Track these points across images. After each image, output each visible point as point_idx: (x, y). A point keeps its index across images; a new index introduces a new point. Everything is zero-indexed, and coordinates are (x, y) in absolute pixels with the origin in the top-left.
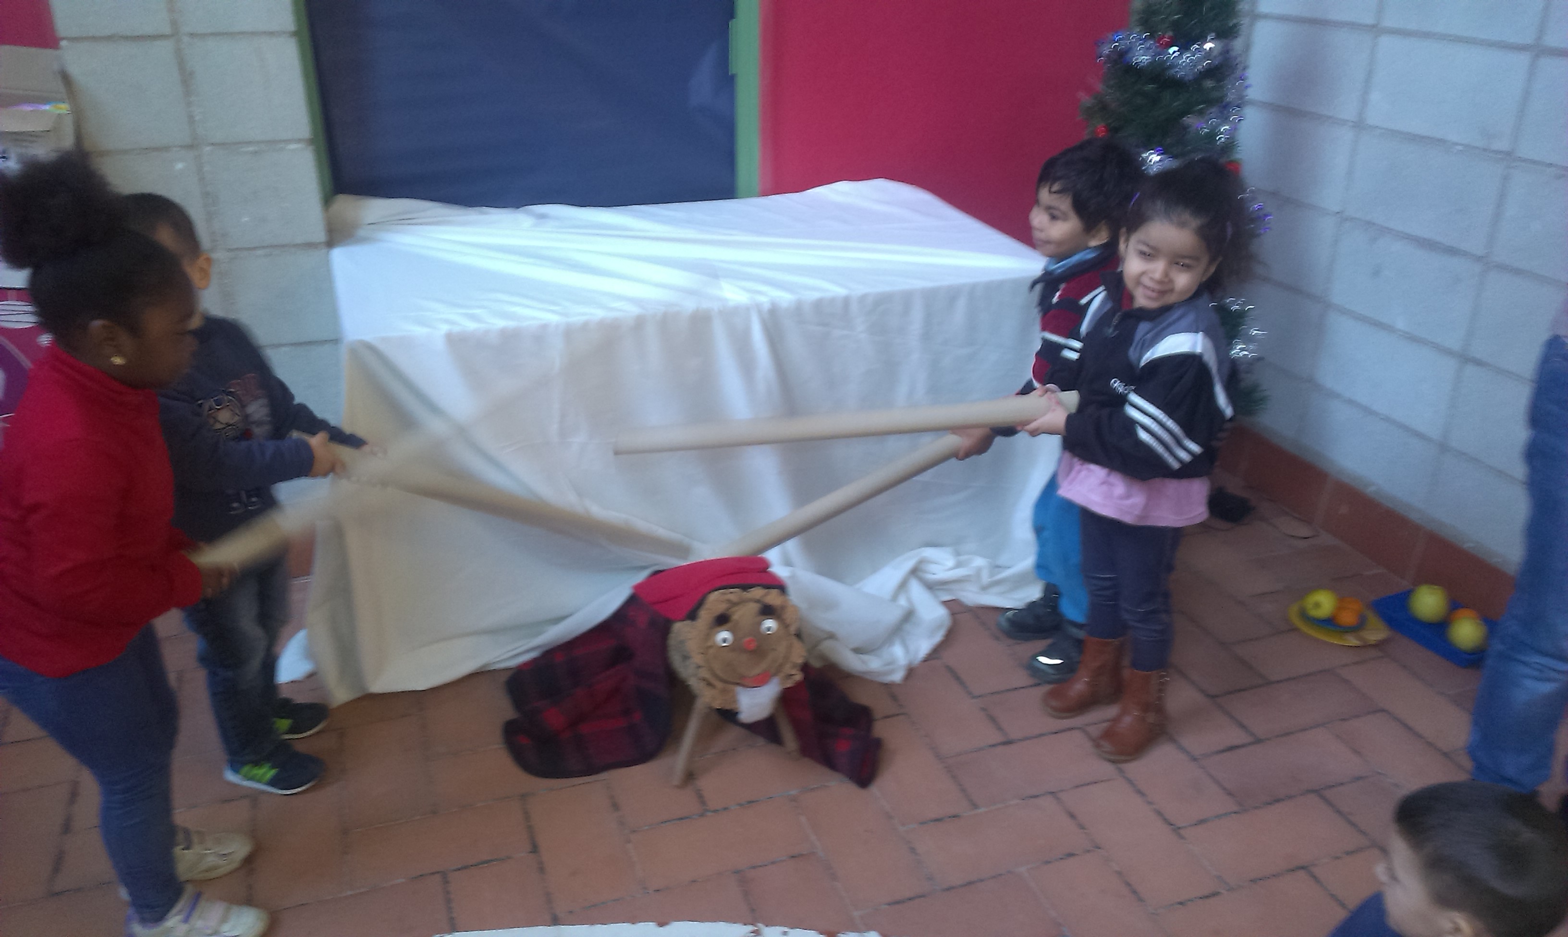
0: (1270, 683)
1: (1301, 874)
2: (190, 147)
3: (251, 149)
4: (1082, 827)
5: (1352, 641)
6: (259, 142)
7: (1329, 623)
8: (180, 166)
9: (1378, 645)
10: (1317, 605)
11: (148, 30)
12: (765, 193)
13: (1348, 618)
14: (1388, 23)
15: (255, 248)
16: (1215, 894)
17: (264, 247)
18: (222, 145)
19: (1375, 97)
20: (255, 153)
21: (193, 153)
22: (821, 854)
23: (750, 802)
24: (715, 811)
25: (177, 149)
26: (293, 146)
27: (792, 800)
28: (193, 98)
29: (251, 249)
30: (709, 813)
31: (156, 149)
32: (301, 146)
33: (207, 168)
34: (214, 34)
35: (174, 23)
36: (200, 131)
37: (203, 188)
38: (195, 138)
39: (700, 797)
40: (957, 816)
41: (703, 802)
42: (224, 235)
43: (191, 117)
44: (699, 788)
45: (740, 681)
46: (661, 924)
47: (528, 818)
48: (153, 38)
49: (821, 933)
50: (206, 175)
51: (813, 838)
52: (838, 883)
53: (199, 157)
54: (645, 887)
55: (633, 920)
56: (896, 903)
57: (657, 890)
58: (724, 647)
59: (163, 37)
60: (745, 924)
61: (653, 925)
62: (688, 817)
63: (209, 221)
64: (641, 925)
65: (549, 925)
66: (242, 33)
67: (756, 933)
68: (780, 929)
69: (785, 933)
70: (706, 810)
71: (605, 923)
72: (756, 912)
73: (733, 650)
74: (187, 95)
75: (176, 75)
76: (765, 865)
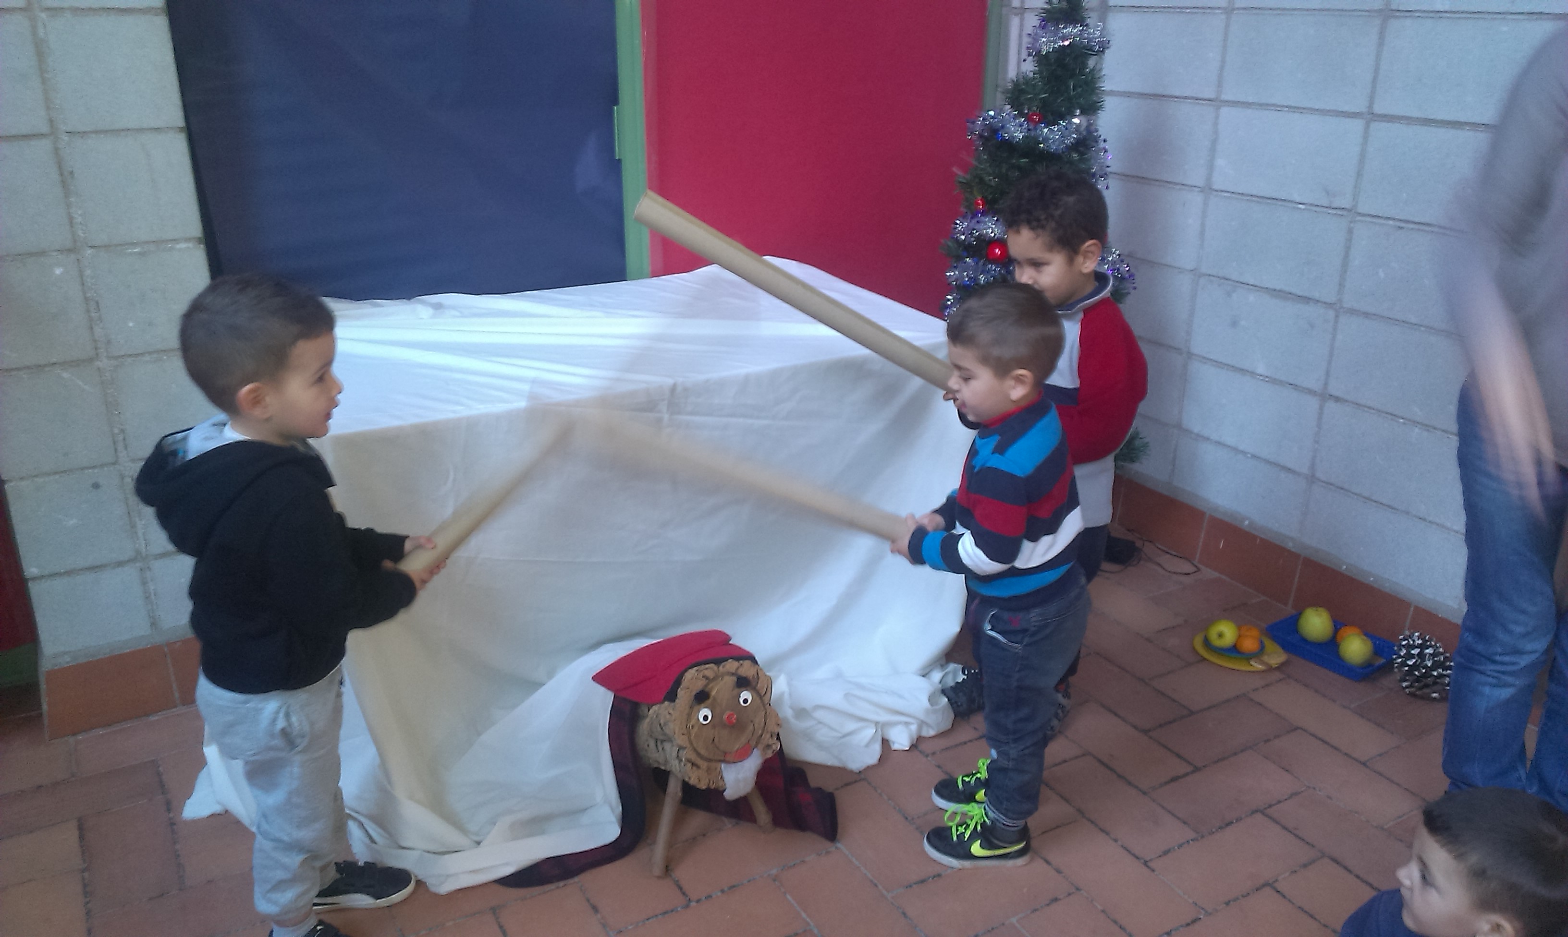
0: (1192, 713)
1: (1267, 891)
2: (70, 251)
3: (139, 249)
4: (1059, 871)
5: (1258, 666)
6: (147, 242)
7: (1234, 650)
8: (58, 271)
9: (1280, 668)
10: (1221, 635)
11: (21, 130)
12: (655, 274)
13: (1249, 645)
14: (1227, 96)
15: (142, 354)
16: (1195, 921)
17: (150, 353)
18: (107, 247)
19: (1220, 162)
20: (142, 254)
21: (73, 257)
22: (816, 931)
23: (732, 887)
24: (698, 901)
25: (55, 254)
26: (183, 245)
27: (774, 880)
28: (73, 199)
29: (137, 355)
30: (693, 904)
31: (31, 254)
32: (191, 245)
33: (88, 272)
34: (96, 132)
35: (51, 121)
36: (80, 233)
37: (84, 293)
38: (75, 241)
39: (681, 888)
40: (939, 875)
41: (684, 894)
42: (109, 342)
43: (71, 219)
44: (677, 879)
47: (504, 932)
48: (29, 137)
50: (88, 280)
51: (804, 915)
53: (79, 261)
59: (39, 136)
62: (672, 910)
63: (92, 328)
66: (126, 130)
70: (690, 900)
74: (67, 196)
75: (55, 175)
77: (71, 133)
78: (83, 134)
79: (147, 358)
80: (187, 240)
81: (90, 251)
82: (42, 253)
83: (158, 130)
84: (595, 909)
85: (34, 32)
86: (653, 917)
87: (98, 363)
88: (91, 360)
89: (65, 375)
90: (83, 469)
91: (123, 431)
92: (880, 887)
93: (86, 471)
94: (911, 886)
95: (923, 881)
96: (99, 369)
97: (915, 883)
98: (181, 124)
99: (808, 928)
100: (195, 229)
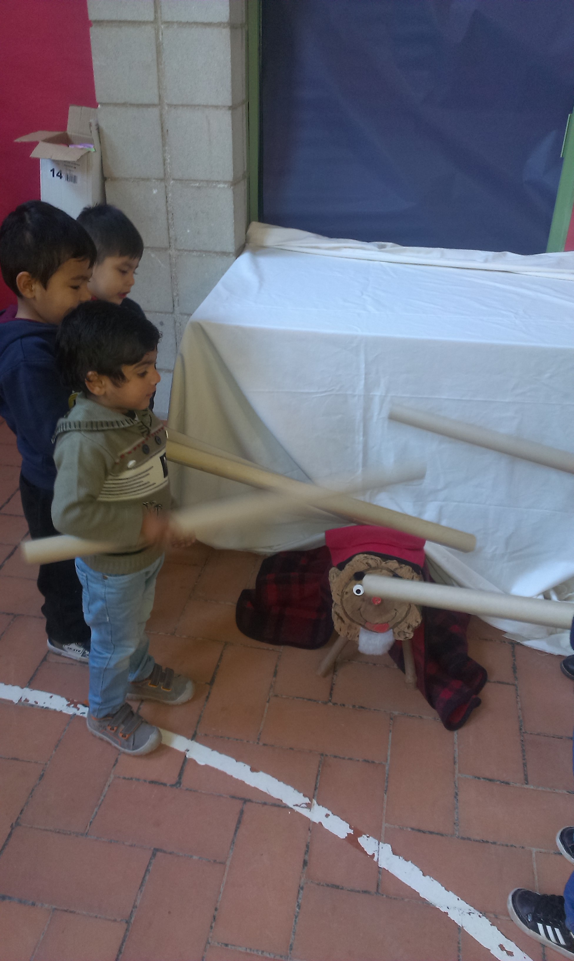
2: (162, 180)
3: (197, 185)
6: (202, 181)
11: (146, 101)
15: (193, 251)
17: (197, 251)
18: (180, 180)
20: (199, 188)
21: (163, 184)
22: (387, 768)
23: (362, 707)
24: (335, 704)
25: (154, 180)
26: (221, 186)
27: (391, 719)
28: (167, 148)
29: (190, 251)
30: (331, 704)
31: (143, 179)
32: (226, 186)
33: (170, 195)
34: (183, 105)
35: (160, 97)
36: (168, 169)
37: (167, 208)
38: (165, 174)
39: (332, 689)
40: (507, 783)
41: (331, 694)
42: (176, 240)
43: (164, 160)
44: (334, 683)
45: (363, 624)
46: (253, 770)
47: (220, 659)
48: (148, 106)
49: (350, 827)
50: (169, 200)
51: (389, 753)
52: (386, 797)
53: (166, 187)
54: (259, 739)
55: (238, 758)
56: (419, 831)
57: (264, 745)
58: (357, 597)
59: (154, 105)
60: (305, 796)
61: (248, 768)
62: (315, 701)
63: (169, 230)
64: (241, 764)
65: (188, 738)
66: (199, 105)
67: (309, 806)
68: (326, 811)
69: (327, 816)
70: (330, 701)
71: (221, 753)
72: (317, 790)
73: (363, 600)
74: (164, 145)
75: (158, 131)
76: (344, 758)
77: (170, 105)
78: (176, 106)
79: (195, 254)
80: (225, 182)
81: (172, 182)
82: (148, 179)
83: (216, 107)
84: (275, 674)
85: (157, 38)
86: (301, 698)
87: (170, 252)
88: (166, 249)
89: (153, 255)
90: (156, 312)
91: (178, 295)
92: (457, 766)
93: (158, 314)
94: (479, 778)
95: (490, 780)
96: (170, 255)
97: (484, 778)
98: (230, 104)
99: (384, 763)
100: (229, 176)
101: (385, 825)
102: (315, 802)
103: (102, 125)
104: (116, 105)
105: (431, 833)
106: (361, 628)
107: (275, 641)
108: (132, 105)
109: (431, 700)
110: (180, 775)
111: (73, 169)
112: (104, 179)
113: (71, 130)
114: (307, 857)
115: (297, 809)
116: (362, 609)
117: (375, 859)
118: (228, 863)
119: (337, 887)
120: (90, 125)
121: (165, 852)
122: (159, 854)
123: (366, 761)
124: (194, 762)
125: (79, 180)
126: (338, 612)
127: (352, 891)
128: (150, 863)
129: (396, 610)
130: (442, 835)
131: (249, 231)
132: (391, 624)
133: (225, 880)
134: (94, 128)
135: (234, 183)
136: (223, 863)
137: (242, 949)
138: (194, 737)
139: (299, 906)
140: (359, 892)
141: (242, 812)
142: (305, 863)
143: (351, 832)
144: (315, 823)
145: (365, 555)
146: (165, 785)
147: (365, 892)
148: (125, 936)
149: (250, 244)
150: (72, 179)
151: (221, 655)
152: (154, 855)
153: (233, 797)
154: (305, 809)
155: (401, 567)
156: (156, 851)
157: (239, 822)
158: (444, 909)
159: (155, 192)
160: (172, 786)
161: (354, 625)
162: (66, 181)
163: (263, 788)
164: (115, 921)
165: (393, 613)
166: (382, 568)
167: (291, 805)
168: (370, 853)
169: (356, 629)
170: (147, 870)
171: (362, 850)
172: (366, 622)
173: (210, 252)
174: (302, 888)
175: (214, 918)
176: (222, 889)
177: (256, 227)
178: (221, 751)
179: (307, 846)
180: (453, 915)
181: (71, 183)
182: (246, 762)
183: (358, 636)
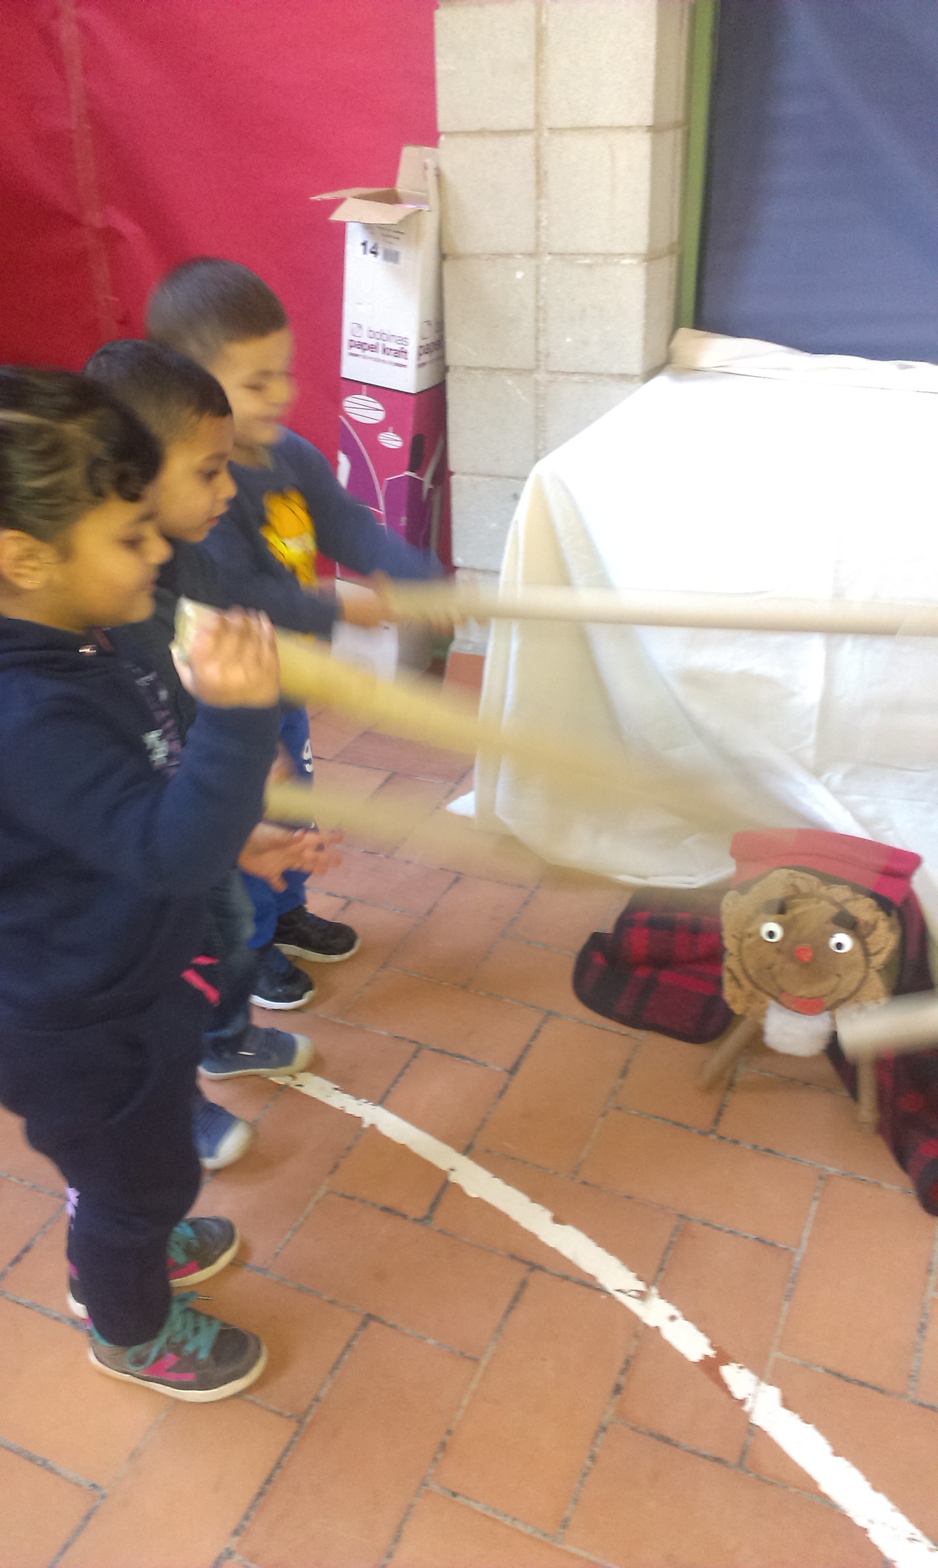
2: (531, 255)
3: (588, 261)
6: (596, 254)
11: (514, 125)
15: (573, 374)
17: (581, 374)
18: (561, 255)
20: (590, 266)
21: (533, 262)
22: (798, 1259)
23: (769, 1151)
25: (519, 257)
26: (627, 261)
27: (821, 1178)
28: (543, 201)
29: (567, 373)
30: (713, 1137)
31: (502, 255)
32: (634, 261)
33: (543, 280)
34: (572, 129)
35: (538, 116)
36: (543, 238)
37: (537, 301)
38: (537, 245)
39: (719, 1114)
41: (716, 1121)
42: (548, 356)
43: (538, 222)
44: (725, 1103)
45: (775, 994)
46: (557, 1220)
47: (534, 1038)
48: (517, 132)
49: (712, 1346)
50: (543, 288)
51: (806, 1234)
52: (786, 1306)
53: (538, 267)
54: (576, 1172)
55: (536, 1196)
56: (839, 1375)
57: (585, 1183)
58: (768, 943)
59: (526, 131)
60: (640, 1278)
61: (548, 1215)
62: (686, 1127)
63: (537, 338)
64: (537, 1208)
65: (458, 1152)
66: (599, 127)
67: (642, 1296)
68: (670, 1309)
69: (673, 1318)
70: (712, 1132)
71: (508, 1183)
72: (662, 1274)
73: (779, 951)
74: (539, 197)
75: (532, 176)
76: (720, 1229)
77: (552, 130)
78: (561, 131)
79: (576, 378)
80: (634, 255)
81: (548, 258)
82: (509, 255)
83: (628, 128)
84: (623, 1074)
85: (538, 19)
86: (662, 1119)
87: (536, 375)
89: (510, 382)
90: (508, 477)
91: (544, 448)
92: (932, 1278)
93: (510, 481)
96: (536, 381)
98: (649, 121)
99: (793, 1249)
100: (641, 245)
101: (775, 1354)
102: (654, 1290)
103: (446, 168)
104: (468, 133)
105: (862, 1384)
106: (772, 1003)
107: (634, 1021)
108: (494, 133)
109: (901, 1156)
110: (434, 1206)
111: (394, 241)
112: (443, 257)
113: (402, 186)
114: (623, 1380)
115: (620, 1297)
116: (776, 968)
117: (746, 1408)
118: (484, 1362)
119: (667, 1441)
120: (426, 168)
121: (383, 1322)
122: (374, 1325)
123: (760, 1240)
124: (458, 1189)
125: (402, 259)
126: (732, 967)
127: (693, 1452)
128: (355, 1336)
129: (838, 975)
130: (881, 1391)
131: (674, 344)
132: (828, 1001)
133: (474, 1386)
134: (431, 174)
135: (651, 257)
136: (476, 1360)
137: (478, 1507)
138: (467, 1150)
139: (593, 1458)
140: (705, 1457)
141: (524, 1284)
142: (618, 1389)
143: (711, 1353)
144: (646, 1326)
145: (791, 871)
146: (405, 1216)
147: (717, 1460)
148: (291, 1442)
149: (674, 366)
150: (392, 257)
151: (538, 1031)
152: (364, 1324)
153: (513, 1257)
154: (636, 1301)
155: (856, 899)
156: (370, 1317)
157: (516, 1299)
158: (861, 1522)
159: (519, 275)
160: (416, 1220)
161: (760, 994)
162: (385, 263)
163: (567, 1251)
164: (280, 1414)
165: (833, 981)
166: (820, 898)
167: (610, 1287)
168: (739, 1395)
169: (762, 1002)
170: (348, 1346)
171: (724, 1387)
172: (782, 991)
173: (601, 374)
174: (604, 1429)
175: (443, 1446)
176: (465, 1402)
177: (687, 336)
178: (509, 1180)
179: (627, 1362)
180: (877, 1536)
181: (391, 264)
182: (547, 1205)
183: (764, 1016)
